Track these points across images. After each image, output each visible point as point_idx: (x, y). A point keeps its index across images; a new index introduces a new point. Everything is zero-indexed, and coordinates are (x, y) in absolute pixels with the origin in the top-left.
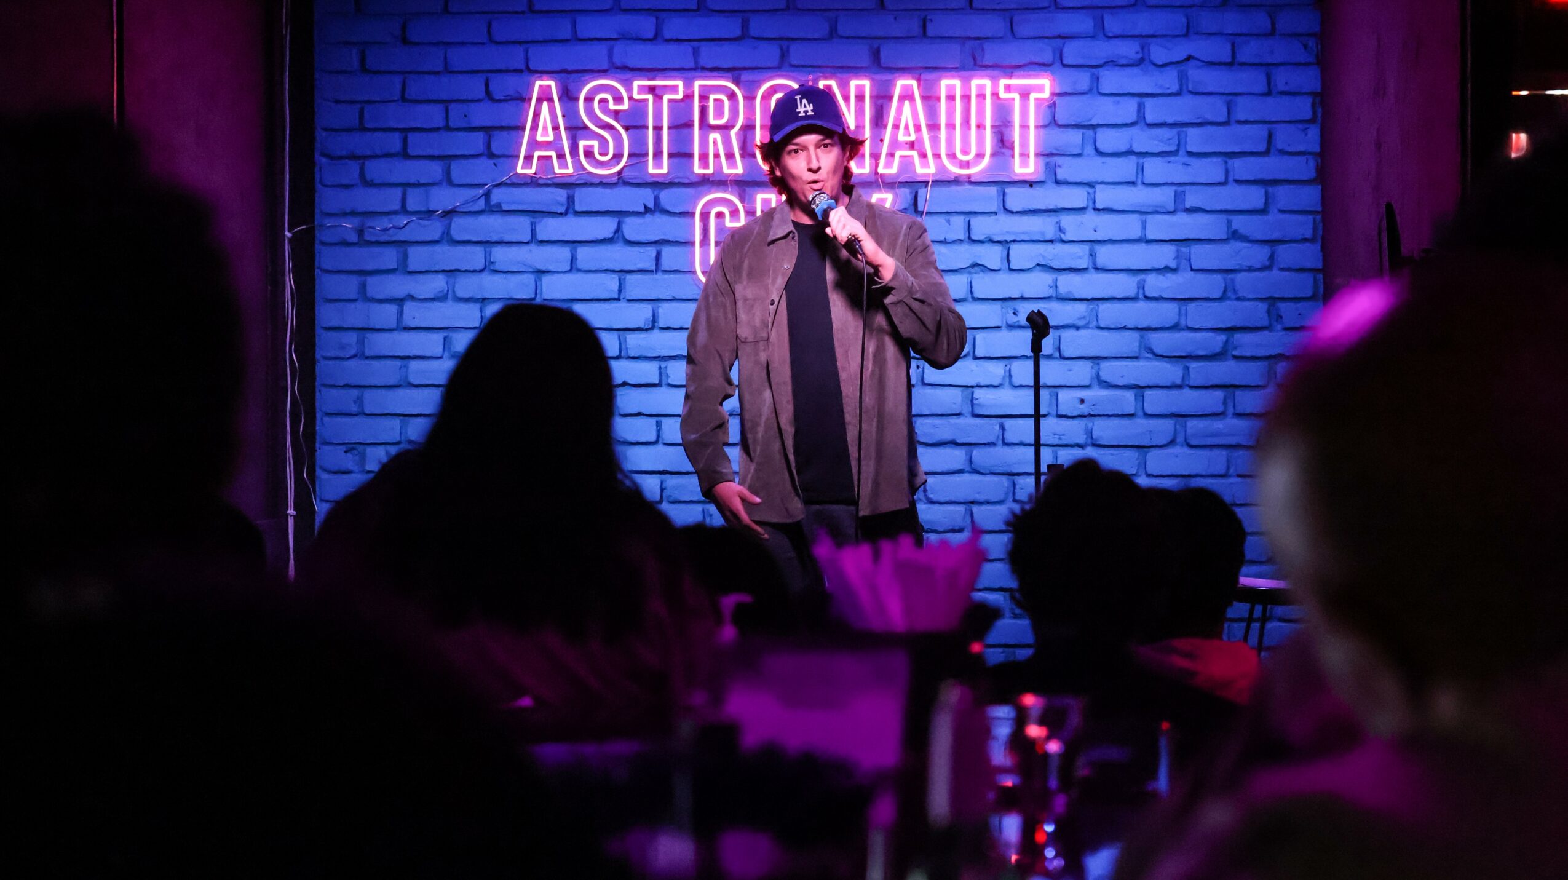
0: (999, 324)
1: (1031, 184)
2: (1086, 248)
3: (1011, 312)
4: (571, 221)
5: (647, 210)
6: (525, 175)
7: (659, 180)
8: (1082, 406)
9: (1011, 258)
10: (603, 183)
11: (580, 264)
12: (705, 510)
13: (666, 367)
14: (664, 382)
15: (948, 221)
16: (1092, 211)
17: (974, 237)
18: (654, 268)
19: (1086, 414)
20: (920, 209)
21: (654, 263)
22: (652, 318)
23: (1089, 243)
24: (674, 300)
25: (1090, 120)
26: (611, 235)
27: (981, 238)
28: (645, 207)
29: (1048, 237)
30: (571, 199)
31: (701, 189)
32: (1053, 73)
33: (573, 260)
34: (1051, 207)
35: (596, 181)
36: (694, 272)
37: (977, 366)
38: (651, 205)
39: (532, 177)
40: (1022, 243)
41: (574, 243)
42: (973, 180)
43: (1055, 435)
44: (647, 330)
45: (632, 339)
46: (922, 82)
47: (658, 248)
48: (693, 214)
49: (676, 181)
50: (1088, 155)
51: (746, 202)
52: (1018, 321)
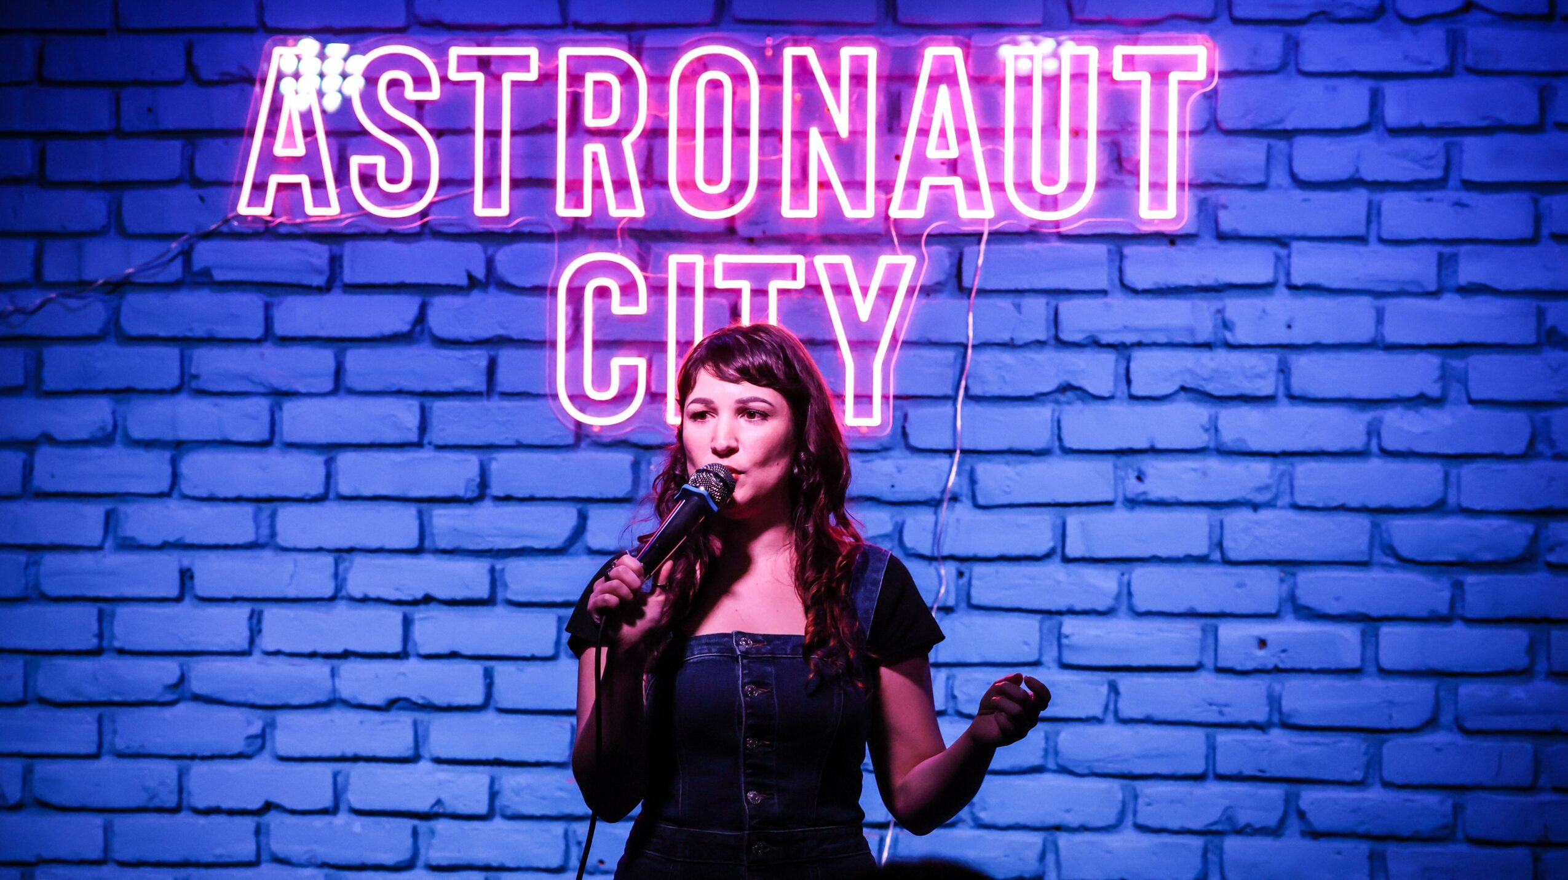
0: (1109, 497)
1: (1172, 239)
2: (1273, 357)
3: (1132, 475)
4: (336, 300)
5: (473, 283)
6: (256, 219)
7: (496, 227)
8: (1261, 653)
9: (1132, 376)
10: (392, 233)
11: (351, 380)
12: (570, 834)
13: (503, 570)
14: (500, 596)
15: (1018, 307)
16: (1285, 291)
17: (1065, 336)
18: (482, 387)
19: (1270, 666)
20: (967, 282)
21: (484, 378)
22: (478, 480)
23: (1278, 350)
24: (519, 446)
25: (1281, 121)
26: (405, 328)
27: (1078, 337)
28: (470, 277)
29: (1201, 338)
30: (335, 262)
31: (571, 245)
32: (1213, 35)
33: (339, 372)
34: (1206, 282)
35: (383, 228)
36: (555, 396)
37: (1069, 575)
38: (480, 273)
39: (267, 222)
40: (1154, 348)
41: (340, 343)
42: (1063, 229)
43: (1211, 704)
44: (470, 501)
45: (443, 519)
46: (972, 51)
47: (492, 353)
48: (554, 291)
49: (526, 229)
50: (1279, 186)
51: (650, 268)
52: (1144, 493)
